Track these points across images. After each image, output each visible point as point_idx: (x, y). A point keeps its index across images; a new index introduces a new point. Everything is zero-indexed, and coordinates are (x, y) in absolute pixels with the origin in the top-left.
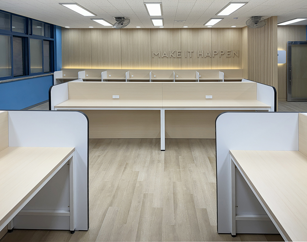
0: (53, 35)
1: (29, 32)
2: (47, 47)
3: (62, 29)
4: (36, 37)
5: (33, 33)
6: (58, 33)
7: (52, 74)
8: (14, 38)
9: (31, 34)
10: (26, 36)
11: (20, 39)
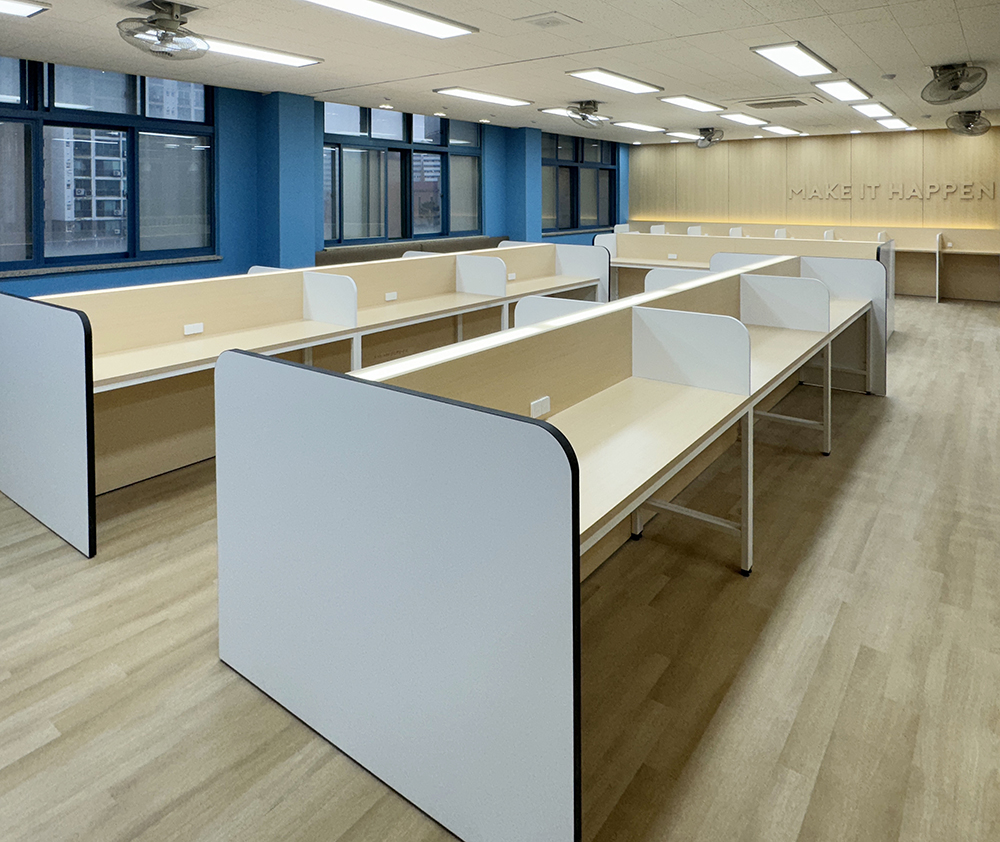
0: (614, 160)
1: (580, 159)
2: (605, 180)
3: (630, 147)
4: (590, 165)
5: (585, 159)
6: (622, 154)
7: (611, 228)
8: (560, 170)
9: (582, 162)
10: (575, 164)
11: (568, 170)
